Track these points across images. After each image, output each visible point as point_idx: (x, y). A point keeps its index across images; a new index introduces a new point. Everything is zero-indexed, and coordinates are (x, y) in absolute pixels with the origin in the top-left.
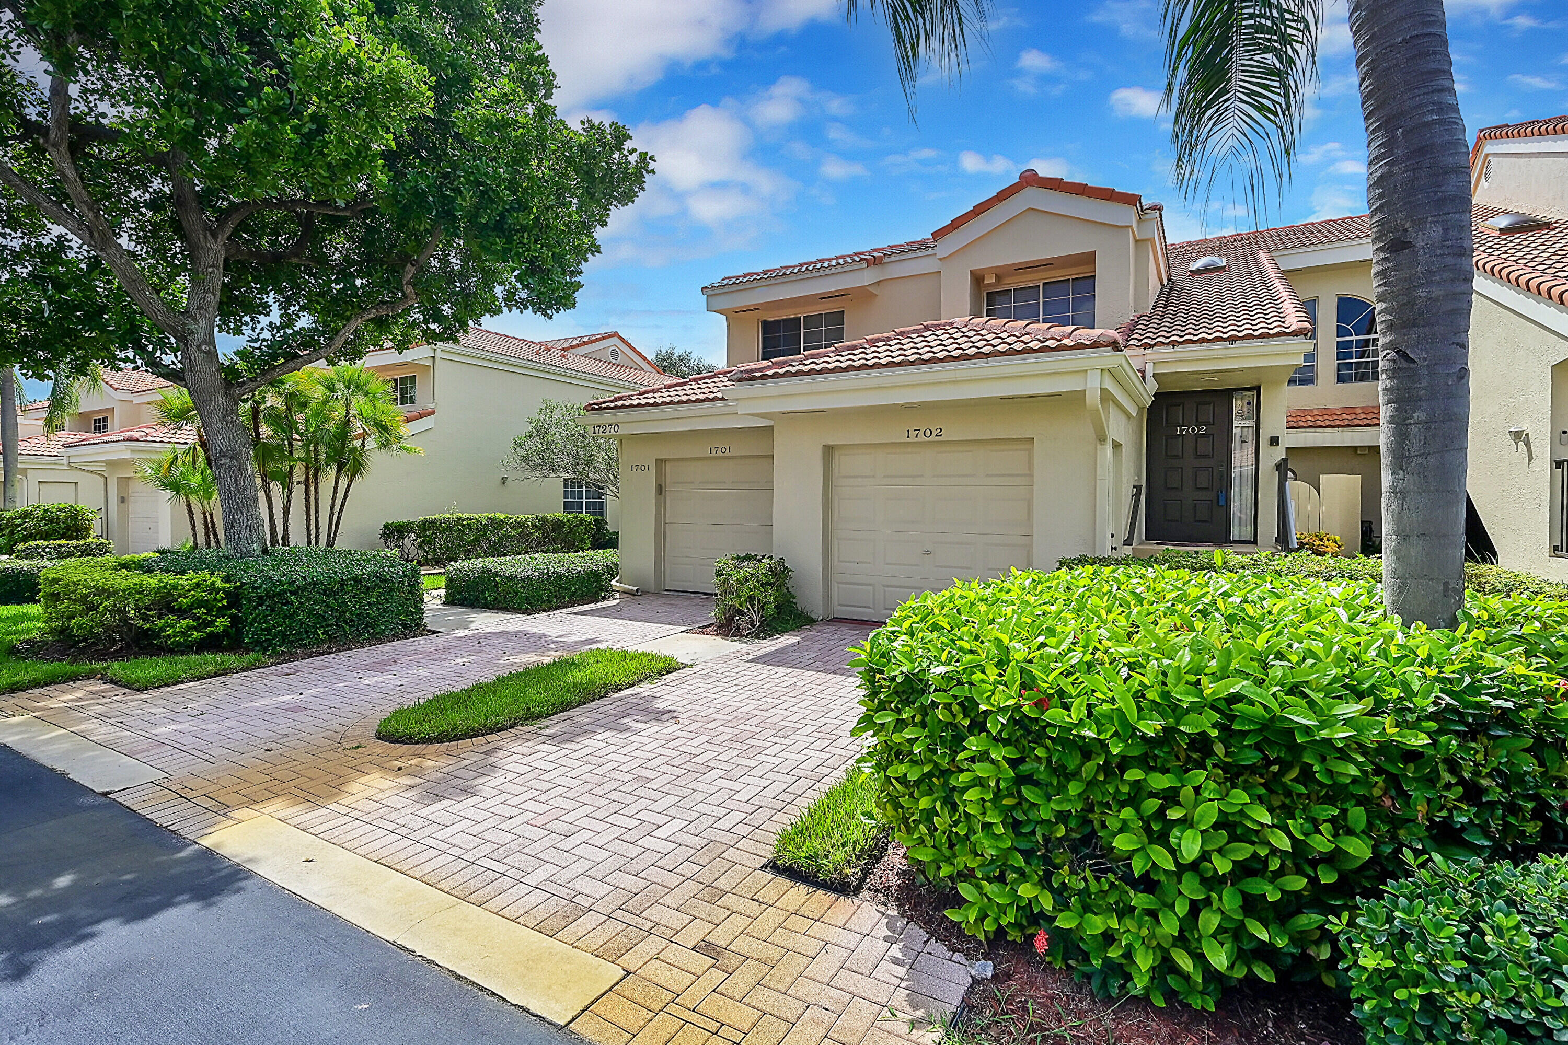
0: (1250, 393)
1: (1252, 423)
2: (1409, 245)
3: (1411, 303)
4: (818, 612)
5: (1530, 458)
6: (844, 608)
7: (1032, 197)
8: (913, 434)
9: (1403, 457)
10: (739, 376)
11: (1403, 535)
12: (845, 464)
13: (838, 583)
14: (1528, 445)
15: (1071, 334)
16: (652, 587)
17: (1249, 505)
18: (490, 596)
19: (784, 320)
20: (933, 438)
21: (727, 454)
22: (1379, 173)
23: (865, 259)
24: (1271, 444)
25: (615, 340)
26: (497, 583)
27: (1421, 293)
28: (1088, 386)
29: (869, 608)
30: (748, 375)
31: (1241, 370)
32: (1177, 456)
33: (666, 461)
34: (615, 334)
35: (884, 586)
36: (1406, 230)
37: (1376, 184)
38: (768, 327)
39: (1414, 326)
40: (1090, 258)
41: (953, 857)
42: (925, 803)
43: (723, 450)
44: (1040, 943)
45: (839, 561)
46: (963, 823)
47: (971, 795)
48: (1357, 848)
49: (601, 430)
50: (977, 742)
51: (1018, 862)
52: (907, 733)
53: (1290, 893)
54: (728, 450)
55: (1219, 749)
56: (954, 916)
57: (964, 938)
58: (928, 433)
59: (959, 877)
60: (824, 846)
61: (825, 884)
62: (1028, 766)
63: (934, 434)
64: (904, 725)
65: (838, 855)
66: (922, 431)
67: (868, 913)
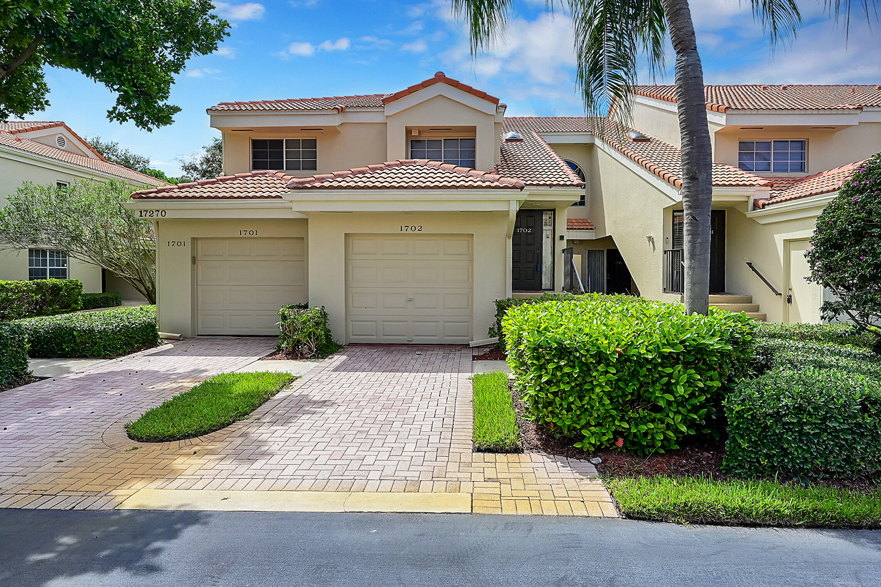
0: (550, 212)
1: (552, 228)
2: (697, 179)
3: (697, 200)
4: (342, 341)
5: (654, 249)
6: (356, 337)
7: (440, 88)
8: (404, 229)
9: (694, 255)
10: (295, 185)
11: (693, 283)
12: (358, 245)
13: (352, 321)
14: (653, 243)
15: (499, 179)
16: (189, 334)
17: (550, 270)
18: (68, 347)
19: (270, 141)
20: (417, 232)
21: (254, 235)
22: (688, 150)
23: (337, 108)
24: (561, 239)
25: (61, 129)
26: (74, 337)
27: (700, 197)
28: (511, 209)
29: (373, 335)
30: (300, 185)
31: (553, 201)
32: (531, 245)
33: (197, 239)
34: (62, 124)
35: (383, 321)
36: (696, 173)
37: (686, 154)
38: (256, 144)
39: (698, 208)
40: (473, 129)
41: (579, 420)
42: (571, 399)
43: (251, 233)
44: (620, 443)
45: (353, 307)
46: (588, 404)
47: (598, 390)
48: (717, 384)
49: (148, 214)
50: (601, 368)
51: (614, 413)
52: (567, 370)
53: (700, 402)
54: (255, 233)
55: (681, 357)
56: (578, 445)
57: (581, 454)
58: (413, 229)
59: (582, 428)
60: (502, 435)
61: (507, 452)
62: (620, 374)
63: (417, 230)
64: (559, 368)
65: (512, 437)
66: (410, 228)
67: (536, 456)
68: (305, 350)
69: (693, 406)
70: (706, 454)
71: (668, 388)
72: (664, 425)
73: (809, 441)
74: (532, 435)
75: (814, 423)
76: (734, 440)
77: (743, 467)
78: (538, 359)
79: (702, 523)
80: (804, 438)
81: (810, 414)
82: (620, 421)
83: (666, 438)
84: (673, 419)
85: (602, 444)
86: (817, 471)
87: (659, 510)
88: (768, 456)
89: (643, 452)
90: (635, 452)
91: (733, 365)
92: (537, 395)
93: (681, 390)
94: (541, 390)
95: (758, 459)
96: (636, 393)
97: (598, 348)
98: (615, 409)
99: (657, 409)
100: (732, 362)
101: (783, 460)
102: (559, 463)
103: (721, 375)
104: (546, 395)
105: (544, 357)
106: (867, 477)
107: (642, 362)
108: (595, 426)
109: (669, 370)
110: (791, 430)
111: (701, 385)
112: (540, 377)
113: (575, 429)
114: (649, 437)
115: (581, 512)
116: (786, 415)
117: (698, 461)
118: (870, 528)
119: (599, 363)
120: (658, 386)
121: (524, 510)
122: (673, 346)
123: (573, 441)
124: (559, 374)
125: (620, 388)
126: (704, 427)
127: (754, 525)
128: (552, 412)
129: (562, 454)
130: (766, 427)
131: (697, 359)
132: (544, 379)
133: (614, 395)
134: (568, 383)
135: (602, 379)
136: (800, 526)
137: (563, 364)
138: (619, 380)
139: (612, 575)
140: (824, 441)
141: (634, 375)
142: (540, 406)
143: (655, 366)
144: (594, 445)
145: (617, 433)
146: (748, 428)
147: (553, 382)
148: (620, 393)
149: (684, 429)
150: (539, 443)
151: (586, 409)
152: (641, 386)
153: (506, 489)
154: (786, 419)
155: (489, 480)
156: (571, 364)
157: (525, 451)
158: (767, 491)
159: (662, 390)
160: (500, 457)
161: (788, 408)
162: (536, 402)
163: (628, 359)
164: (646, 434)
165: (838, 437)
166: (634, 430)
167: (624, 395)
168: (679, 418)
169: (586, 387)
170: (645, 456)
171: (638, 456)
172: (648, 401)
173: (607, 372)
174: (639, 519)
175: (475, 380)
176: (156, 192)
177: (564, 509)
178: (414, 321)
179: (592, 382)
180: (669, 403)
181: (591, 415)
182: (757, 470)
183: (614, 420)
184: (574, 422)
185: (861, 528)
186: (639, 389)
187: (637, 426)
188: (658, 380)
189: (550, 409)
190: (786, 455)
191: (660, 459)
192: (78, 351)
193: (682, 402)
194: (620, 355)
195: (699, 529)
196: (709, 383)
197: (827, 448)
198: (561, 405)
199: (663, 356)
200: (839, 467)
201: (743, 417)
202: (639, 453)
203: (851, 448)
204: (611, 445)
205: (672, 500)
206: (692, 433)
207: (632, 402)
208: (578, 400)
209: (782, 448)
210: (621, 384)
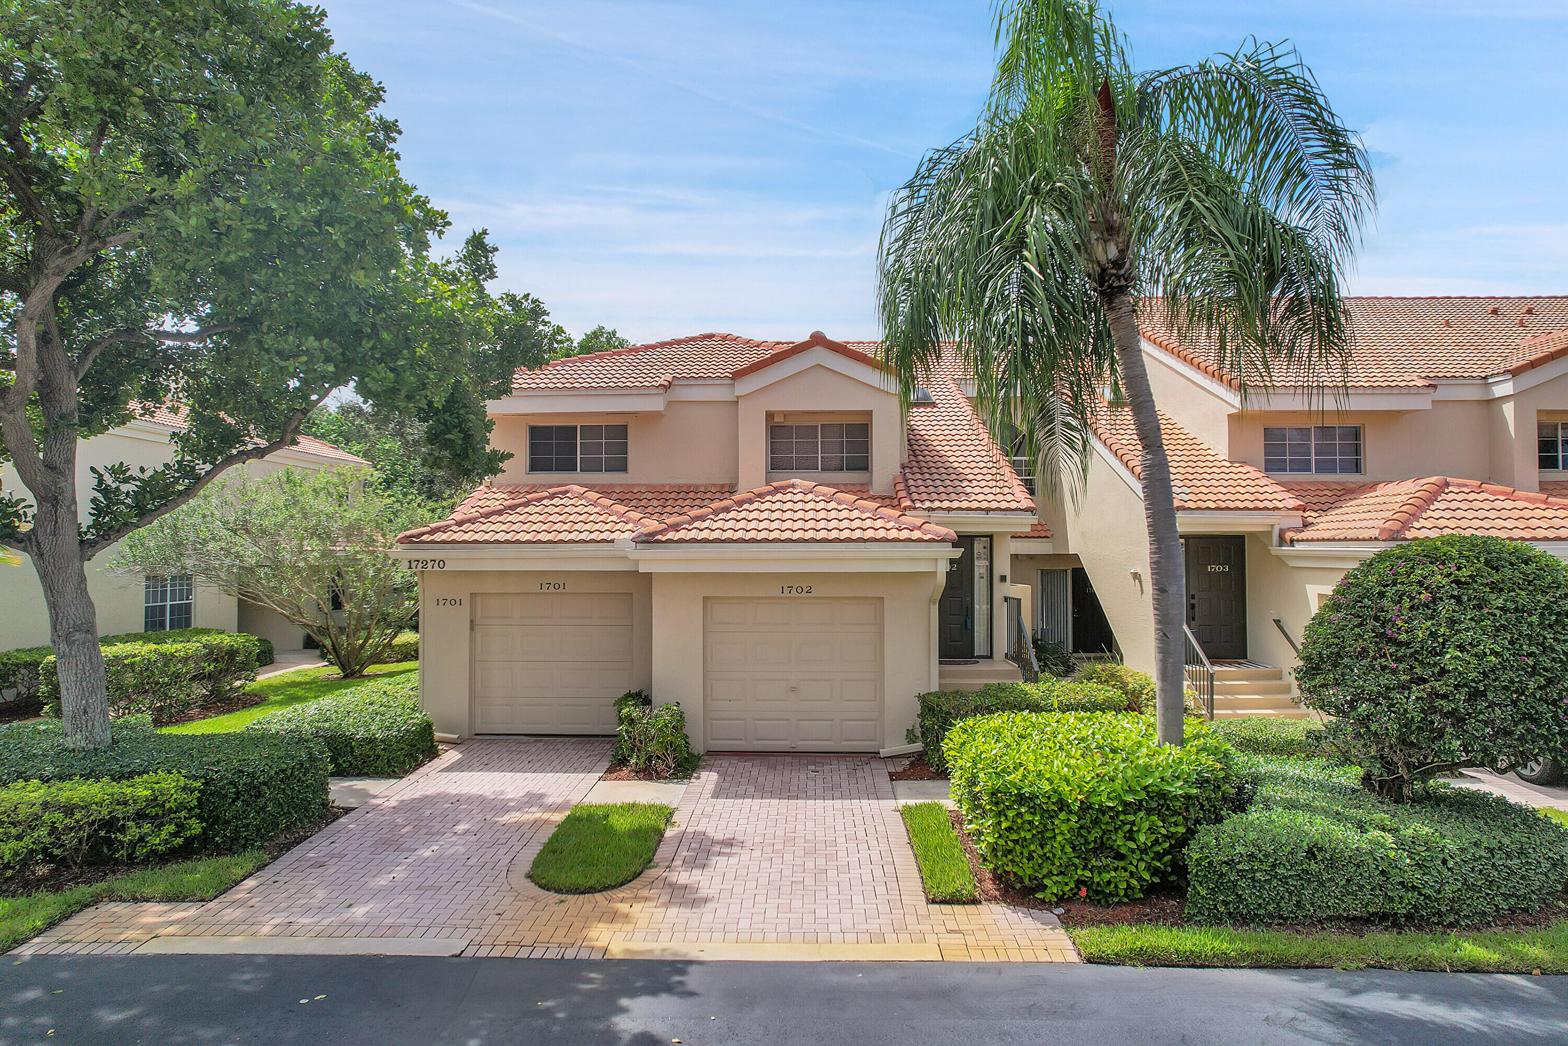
0: (985, 540)
1: (988, 564)
4: (699, 749)
5: (1142, 592)
6: (716, 742)
7: (819, 355)
8: (786, 590)
10: (644, 538)
12: (722, 612)
13: (713, 720)
14: (1140, 582)
15: (921, 527)
16: (468, 733)
19: (556, 427)
20: (804, 594)
21: (561, 590)
23: (663, 385)
24: (1001, 581)
28: (938, 569)
29: (741, 739)
30: (651, 538)
33: (477, 596)
35: (754, 720)
38: (534, 433)
40: (868, 416)
41: (1041, 869)
42: (1032, 847)
43: (557, 586)
44: (1084, 892)
45: (712, 699)
46: (1050, 852)
47: (1059, 838)
48: (1182, 830)
49: (420, 565)
50: (1062, 816)
51: (1077, 861)
52: (1028, 817)
53: (1164, 850)
54: (562, 586)
55: (1144, 803)
56: (1040, 895)
57: (1043, 904)
58: (800, 590)
59: (1044, 877)
60: (957, 885)
61: (964, 903)
62: (1082, 822)
63: (805, 591)
64: (1020, 815)
65: (969, 887)
66: (794, 589)
67: (995, 907)
68: (661, 766)
69: (1157, 853)
70: (1172, 902)
71: (1130, 836)
72: (1127, 874)
73: (1262, 887)
74: (989, 885)
75: (1265, 870)
76: (1195, 888)
77: (1203, 915)
78: (997, 804)
79: (1156, 966)
80: (1257, 885)
81: (1261, 861)
82: (1083, 870)
83: (1129, 886)
84: (1136, 867)
85: (1064, 894)
86: (1271, 916)
87: (1116, 954)
88: (1225, 903)
89: (1107, 901)
90: (1099, 901)
91: (1202, 806)
92: (996, 843)
93: (1142, 838)
94: (1000, 836)
95: (1215, 906)
96: (1099, 841)
97: (1060, 794)
98: (1078, 858)
99: (1120, 857)
100: (1200, 804)
101: (1238, 907)
102: (1020, 914)
103: (1186, 819)
104: (1006, 842)
105: (1003, 803)
106: (1320, 922)
107: (1102, 811)
108: (1057, 875)
109: (1131, 818)
110: (1245, 876)
111: (1164, 831)
112: (999, 823)
113: (1036, 878)
114: (1112, 886)
115: (1044, 958)
116: (1240, 862)
117: (1163, 910)
118: (1307, 967)
119: (1061, 810)
120: (1120, 834)
121: (991, 957)
122: (1135, 792)
123: (1033, 890)
124: (1019, 821)
125: (1082, 836)
126: (1170, 874)
127: (1203, 966)
128: (1012, 861)
129: (1022, 904)
130: (1222, 875)
131: (1159, 804)
132: (1004, 825)
133: (1076, 843)
134: (1029, 830)
135: (1064, 827)
136: (1245, 967)
137: (1023, 810)
138: (1082, 827)
139: (1072, 1003)
140: (1275, 887)
141: (1096, 822)
142: (999, 854)
143: (1118, 813)
144: (1056, 895)
145: (1079, 882)
146: (1205, 876)
147: (1012, 829)
148: (1082, 841)
149: (1146, 876)
150: (998, 893)
151: (1048, 858)
152: (1104, 833)
153: (970, 940)
154: (1240, 867)
155: (952, 931)
156: (1032, 810)
157: (984, 902)
158: (1217, 935)
159: (1124, 837)
160: (958, 908)
161: (1242, 856)
162: (994, 850)
163: (1090, 807)
164: (1109, 883)
165: (1287, 883)
166: (1096, 879)
167: (1087, 842)
168: (1142, 865)
169: (1048, 834)
170: (1109, 905)
171: (1102, 906)
172: (1111, 848)
173: (1068, 820)
174: (1099, 963)
175: (906, 813)
176: (429, 533)
177: (1029, 957)
178: (799, 720)
179: (1053, 830)
180: (1133, 851)
181: (1053, 864)
182: (1215, 916)
183: (1077, 868)
184: (1036, 871)
185: (1299, 967)
186: (1102, 837)
187: (1100, 873)
188: (1120, 828)
189: (1010, 857)
190: (1241, 902)
191: (1124, 908)
192: (356, 767)
193: (1145, 850)
194: (1082, 802)
195: (1151, 970)
196: (1173, 829)
197: (1278, 893)
198: (1021, 853)
199: (1126, 804)
200: (1292, 912)
201: (1200, 865)
202: (1103, 901)
203: (1300, 894)
204: (1074, 894)
205: (1129, 946)
206: (1156, 880)
207: (1094, 850)
208: (1039, 848)
209: (1237, 894)
210: (1083, 832)
